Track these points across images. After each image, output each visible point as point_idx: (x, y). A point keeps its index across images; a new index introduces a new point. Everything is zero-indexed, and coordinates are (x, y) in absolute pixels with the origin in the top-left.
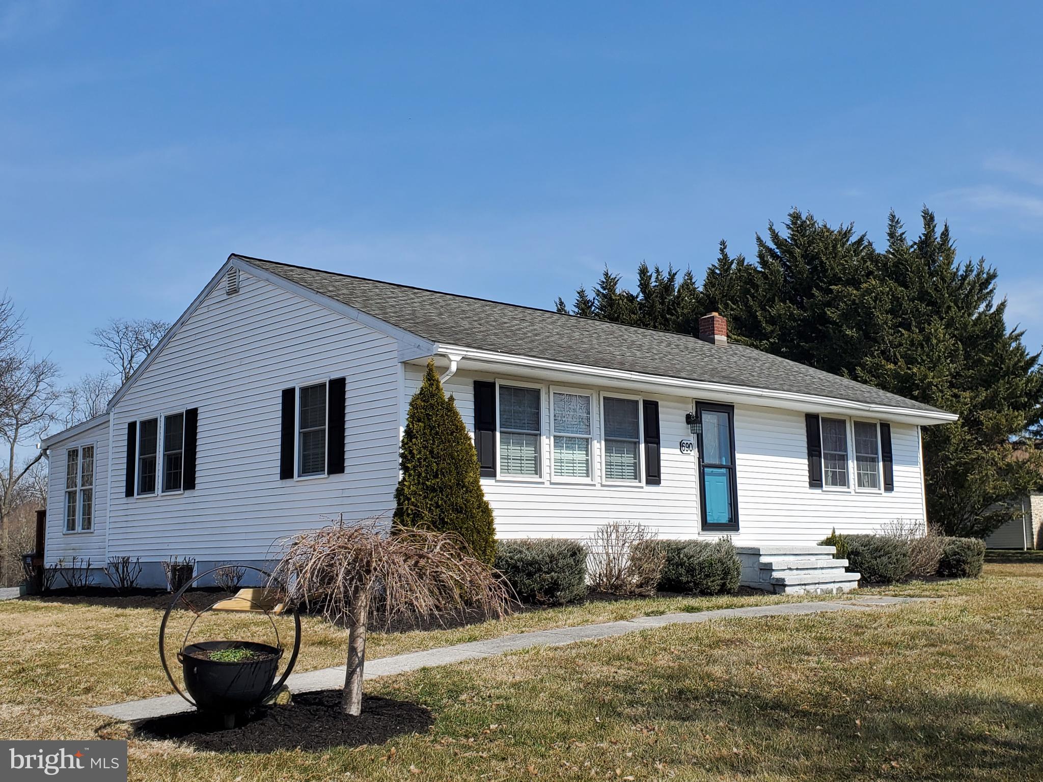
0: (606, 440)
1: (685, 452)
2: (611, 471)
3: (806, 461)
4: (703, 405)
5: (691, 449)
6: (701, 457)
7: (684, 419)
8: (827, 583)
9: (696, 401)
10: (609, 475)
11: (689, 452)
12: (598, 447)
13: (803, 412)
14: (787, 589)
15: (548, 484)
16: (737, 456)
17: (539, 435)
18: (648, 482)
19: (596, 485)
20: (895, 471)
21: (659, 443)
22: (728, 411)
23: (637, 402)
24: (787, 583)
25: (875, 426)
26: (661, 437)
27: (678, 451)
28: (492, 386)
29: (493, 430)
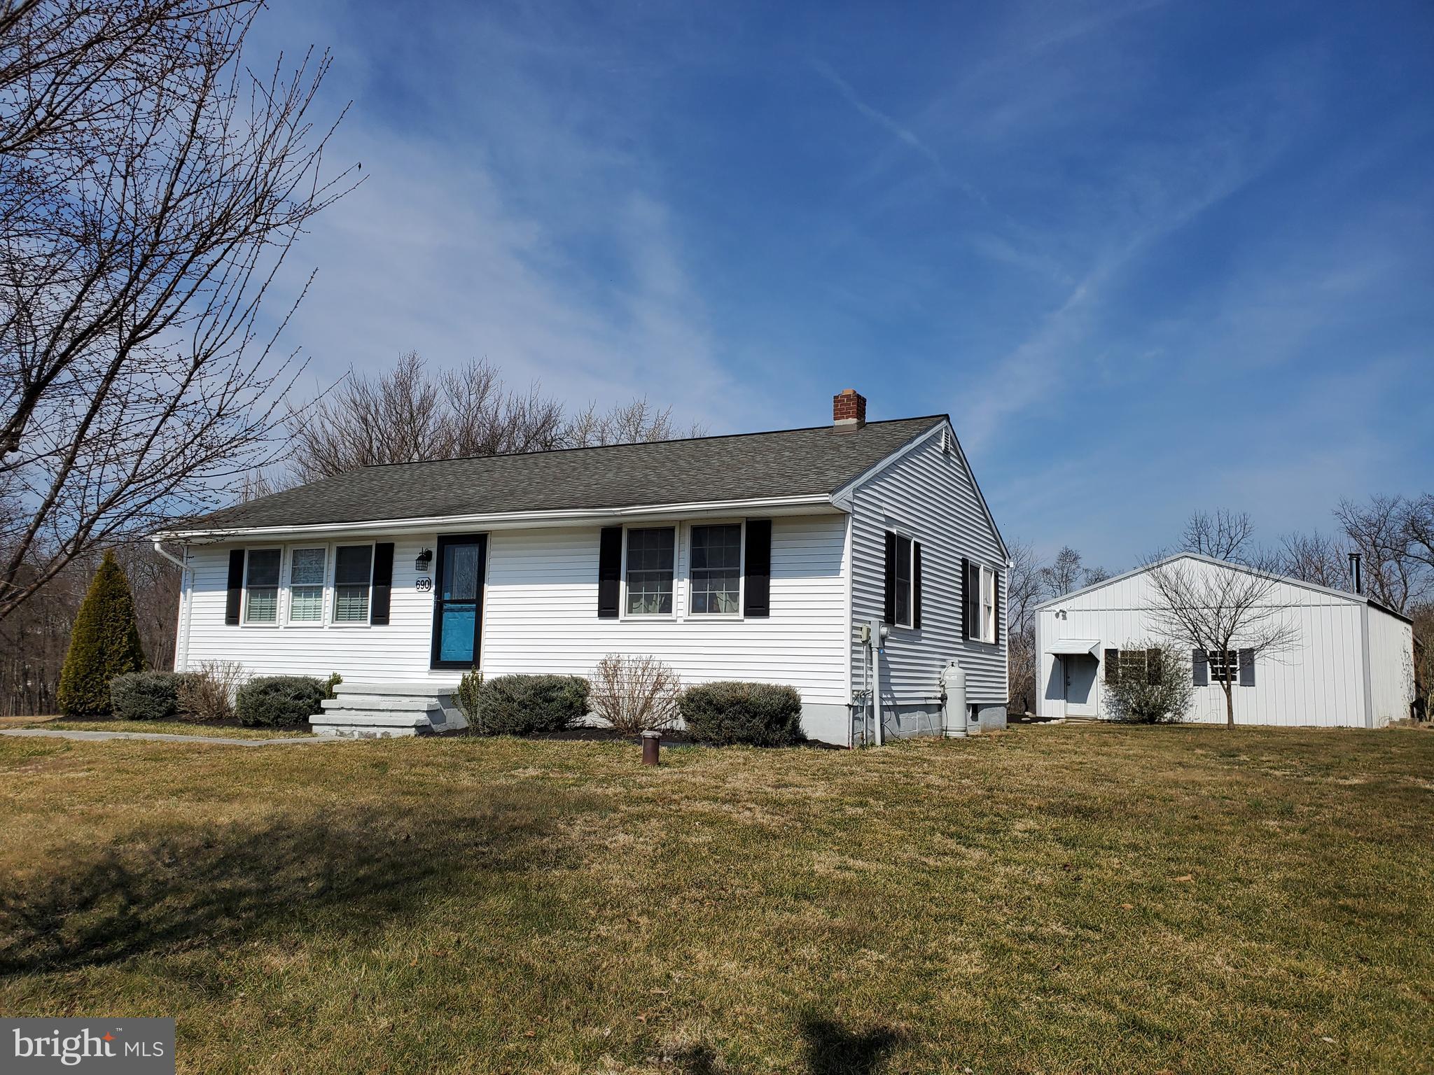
0: (335, 586)
1: (420, 590)
2: (339, 614)
3: (597, 586)
4: (447, 541)
5: (427, 586)
6: (439, 593)
8: (368, 726)
9: (439, 536)
10: (335, 617)
11: (425, 589)
12: (329, 593)
13: (598, 527)
14: (314, 727)
15: (281, 629)
16: (488, 588)
17: (277, 588)
18: (374, 622)
19: (322, 628)
20: (777, 586)
21: (390, 585)
22: (479, 540)
23: (371, 547)
24: (310, 721)
25: (738, 527)
26: (395, 578)
27: (414, 590)
28: (242, 552)
29: (240, 587)
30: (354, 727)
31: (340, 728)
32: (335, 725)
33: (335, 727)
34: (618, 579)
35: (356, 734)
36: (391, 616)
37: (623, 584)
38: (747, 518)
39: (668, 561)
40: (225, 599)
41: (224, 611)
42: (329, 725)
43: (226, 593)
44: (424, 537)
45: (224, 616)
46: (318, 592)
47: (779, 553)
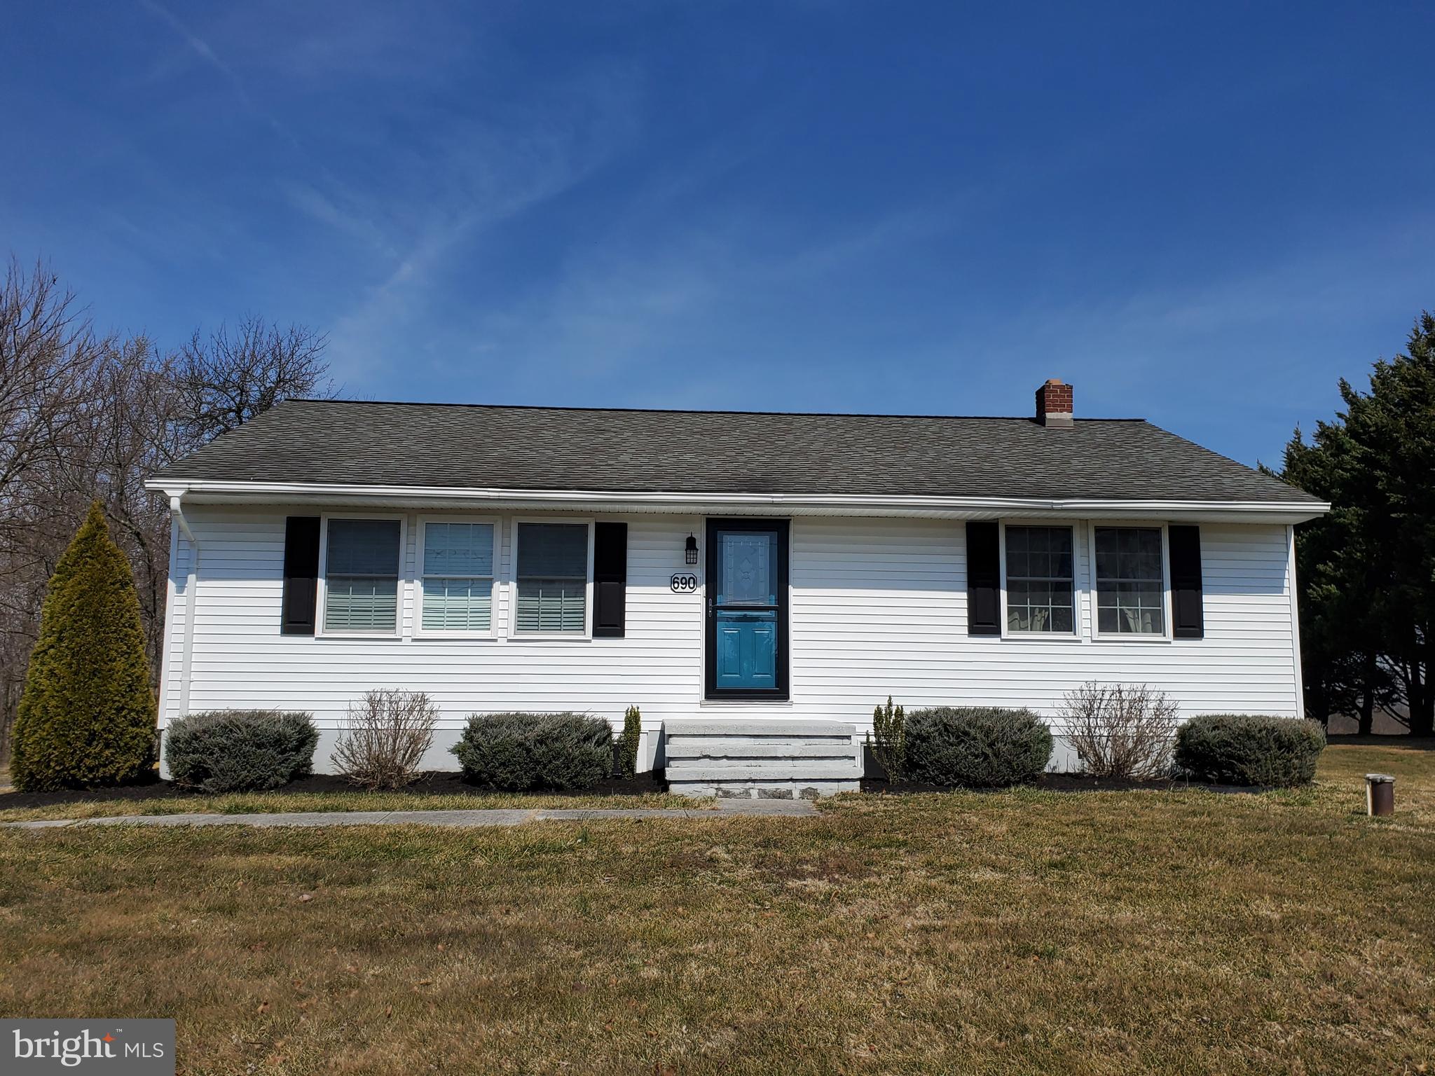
0: (517, 581)
1: (680, 590)
2: (527, 620)
3: (965, 595)
4: (719, 525)
5: (692, 586)
6: (711, 595)
7: (684, 545)
9: (707, 519)
10: (522, 626)
11: (687, 589)
13: (962, 520)
14: (672, 787)
15: (407, 641)
16: (792, 591)
17: (396, 579)
18: (597, 633)
19: (495, 640)
20: (1212, 604)
21: (625, 580)
22: (778, 528)
23: (585, 527)
24: (668, 778)
25: (1157, 531)
26: (630, 571)
27: (668, 590)
28: (316, 522)
29: (314, 576)
30: (750, 784)
31: (723, 786)
32: (713, 781)
33: (716, 785)
34: (997, 587)
35: (754, 793)
36: (627, 625)
37: (1004, 595)
38: (1170, 521)
39: (1066, 566)
40: (280, 593)
41: (279, 612)
42: (702, 781)
43: (280, 584)
44: (683, 518)
45: (279, 621)
46: (484, 588)
47: (1211, 563)
